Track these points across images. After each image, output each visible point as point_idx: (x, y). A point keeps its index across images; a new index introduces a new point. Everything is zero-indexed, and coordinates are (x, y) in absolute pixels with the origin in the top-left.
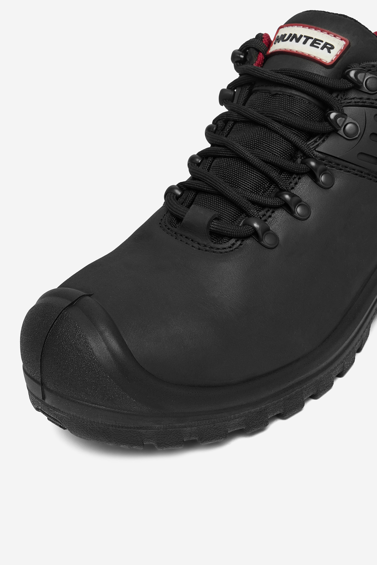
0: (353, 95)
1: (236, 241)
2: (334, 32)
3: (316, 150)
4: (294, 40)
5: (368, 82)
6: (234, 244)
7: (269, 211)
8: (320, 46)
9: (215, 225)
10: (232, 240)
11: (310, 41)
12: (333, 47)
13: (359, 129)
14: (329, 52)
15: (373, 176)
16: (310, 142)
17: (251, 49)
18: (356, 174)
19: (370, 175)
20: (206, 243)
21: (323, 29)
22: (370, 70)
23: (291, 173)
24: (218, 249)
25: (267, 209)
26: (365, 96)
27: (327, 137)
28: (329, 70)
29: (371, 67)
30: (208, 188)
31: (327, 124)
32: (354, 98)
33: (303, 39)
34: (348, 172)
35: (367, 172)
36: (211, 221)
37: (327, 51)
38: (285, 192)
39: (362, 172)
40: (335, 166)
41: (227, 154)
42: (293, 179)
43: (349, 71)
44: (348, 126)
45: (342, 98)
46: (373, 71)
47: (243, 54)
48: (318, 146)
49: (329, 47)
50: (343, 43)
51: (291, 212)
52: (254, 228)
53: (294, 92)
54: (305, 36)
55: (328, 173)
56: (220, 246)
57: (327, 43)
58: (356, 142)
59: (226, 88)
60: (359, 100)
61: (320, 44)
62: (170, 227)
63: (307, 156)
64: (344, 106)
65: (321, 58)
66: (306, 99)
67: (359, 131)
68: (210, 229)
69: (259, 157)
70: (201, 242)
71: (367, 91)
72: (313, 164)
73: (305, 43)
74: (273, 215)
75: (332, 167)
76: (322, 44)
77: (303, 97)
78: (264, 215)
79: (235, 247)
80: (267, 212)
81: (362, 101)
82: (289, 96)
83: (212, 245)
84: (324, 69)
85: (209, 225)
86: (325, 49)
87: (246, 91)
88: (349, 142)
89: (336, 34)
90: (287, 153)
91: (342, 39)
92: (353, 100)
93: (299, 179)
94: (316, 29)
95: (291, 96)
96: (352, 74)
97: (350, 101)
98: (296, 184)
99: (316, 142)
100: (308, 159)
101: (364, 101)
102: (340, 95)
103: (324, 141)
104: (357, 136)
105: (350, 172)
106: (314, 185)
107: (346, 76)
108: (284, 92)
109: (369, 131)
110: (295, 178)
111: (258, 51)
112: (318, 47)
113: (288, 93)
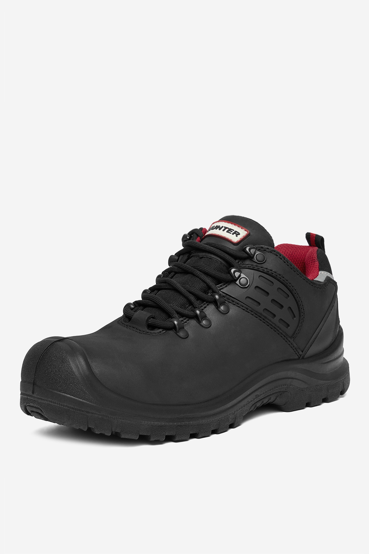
0: (248, 262)
1: (162, 331)
2: (242, 226)
3: (221, 290)
4: (218, 229)
5: (257, 256)
6: (160, 332)
7: (185, 319)
8: (232, 233)
9: (151, 321)
10: (160, 329)
11: (227, 230)
12: (239, 234)
13: (249, 282)
14: (237, 236)
15: (254, 313)
16: (218, 286)
17: (194, 234)
18: (244, 310)
19: (252, 312)
20: (144, 330)
21: (236, 224)
22: (260, 250)
23: (203, 300)
24: (151, 333)
25: (184, 318)
26: (255, 264)
27: (229, 285)
28: (235, 246)
29: (260, 248)
30: (151, 303)
31: (229, 275)
32: (248, 264)
33: (223, 228)
34: (239, 307)
35: (251, 309)
36: (149, 318)
37: (235, 236)
38: (197, 309)
39: (247, 309)
40: (231, 302)
41: (167, 287)
42: (204, 305)
43: (246, 248)
44: (242, 280)
45: (241, 263)
46: (262, 251)
47: (189, 236)
48: (222, 288)
49: (237, 234)
50: (246, 232)
51: (199, 322)
52: (174, 323)
53: (213, 256)
54: (224, 227)
55: (226, 305)
56: (152, 332)
57: (236, 232)
58: (246, 290)
59: (174, 255)
60: (251, 266)
61: (232, 232)
62: (124, 323)
63: (214, 292)
64: (241, 268)
65: (231, 239)
66: (219, 260)
67: (248, 284)
68: (148, 323)
69: (185, 288)
70: (141, 330)
71: (256, 261)
72: (217, 297)
73: (224, 230)
74: (188, 322)
75: (229, 302)
76: (233, 232)
77: (217, 259)
78: (182, 321)
79: (161, 333)
80: (184, 319)
81: (252, 266)
82: (210, 258)
83: (148, 331)
84: (232, 245)
85: (147, 320)
86: (235, 234)
87: (186, 257)
88: (241, 289)
89: (242, 227)
90: (203, 289)
91: (245, 231)
92: (247, 265)
93: (208, 305)
94: (231, 224)
95: (211, 258)
96: (247, 249)
97: (245, 265)
98: (205, 307)
99: (221, 286)
100: (215, 294)
101: (254, 266)
102: (240, 262)
103: (226, 286)
104: (247, 286)
105: (240, 307)
106: (216, 310)
107: (244, 250)
108: (207, 256)
109: (255, 285)
110: (205, 304)
111: (198, 236)
112: (231, 233)
113: (209, 256)
